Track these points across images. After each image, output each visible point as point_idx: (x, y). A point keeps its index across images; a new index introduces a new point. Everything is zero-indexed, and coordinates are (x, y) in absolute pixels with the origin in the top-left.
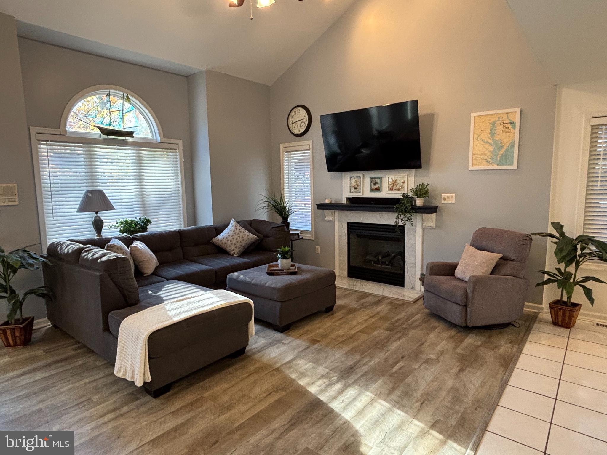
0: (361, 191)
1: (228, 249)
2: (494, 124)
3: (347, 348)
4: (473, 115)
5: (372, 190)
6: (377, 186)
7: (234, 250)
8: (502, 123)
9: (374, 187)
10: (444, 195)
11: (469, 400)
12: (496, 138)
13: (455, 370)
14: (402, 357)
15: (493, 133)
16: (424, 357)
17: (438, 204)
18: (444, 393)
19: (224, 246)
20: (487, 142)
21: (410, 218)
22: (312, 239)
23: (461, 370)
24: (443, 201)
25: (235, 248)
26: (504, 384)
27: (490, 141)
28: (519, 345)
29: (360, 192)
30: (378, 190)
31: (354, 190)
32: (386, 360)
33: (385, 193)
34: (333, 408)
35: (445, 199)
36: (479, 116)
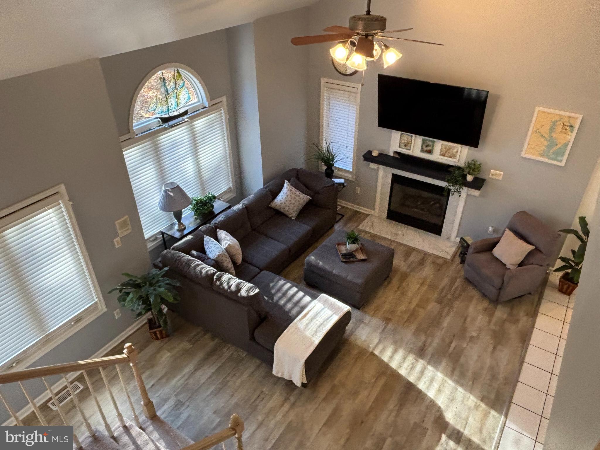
0: (412, 149)
1: (286, 213)
2: (554, 123)
3: (413, 327)
4: (538, 109)
5: (422, 150)
6: (429, 148)
7: (291, 214)
8: (562, 124)
9: (425, 149)
10: (493, 171)
11: (501, 376)
12: (553, 135)
13: (490, 349)
14: (454, 336)
15: (552, 130)
16: (468, 335)
17: (486, 177)
18: (485, 372)
19: (282, 210)
20: (544, 137)
21: (459, 190)
22: (352, 179)
23: (495, 348)
24: (490, 176)
25: (293, 212)
26: (522, 362)
27: (546, 136)
28: (532, 317)
29: (410, 150)
30: (430, 152)
31: (404, 147)
32: (443, 340)
33: (436, 157)
34: (421, 389)
35: (493, 175)
36: (542, 112)
